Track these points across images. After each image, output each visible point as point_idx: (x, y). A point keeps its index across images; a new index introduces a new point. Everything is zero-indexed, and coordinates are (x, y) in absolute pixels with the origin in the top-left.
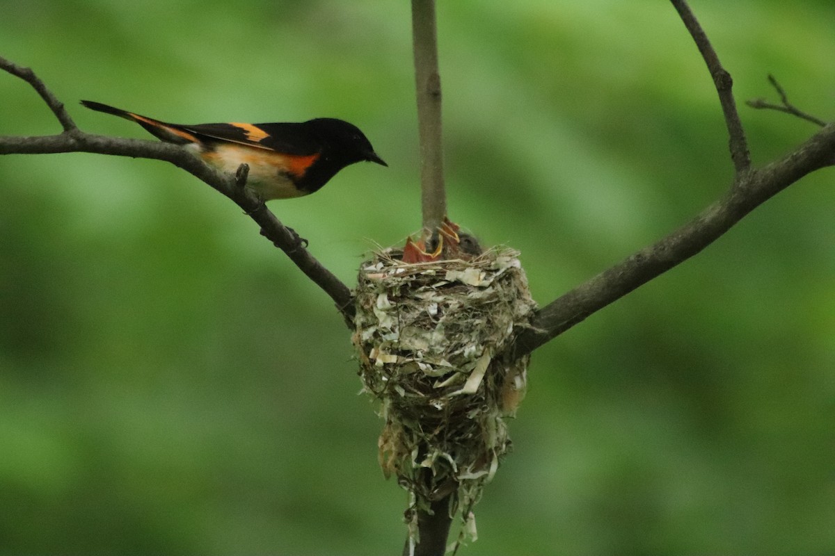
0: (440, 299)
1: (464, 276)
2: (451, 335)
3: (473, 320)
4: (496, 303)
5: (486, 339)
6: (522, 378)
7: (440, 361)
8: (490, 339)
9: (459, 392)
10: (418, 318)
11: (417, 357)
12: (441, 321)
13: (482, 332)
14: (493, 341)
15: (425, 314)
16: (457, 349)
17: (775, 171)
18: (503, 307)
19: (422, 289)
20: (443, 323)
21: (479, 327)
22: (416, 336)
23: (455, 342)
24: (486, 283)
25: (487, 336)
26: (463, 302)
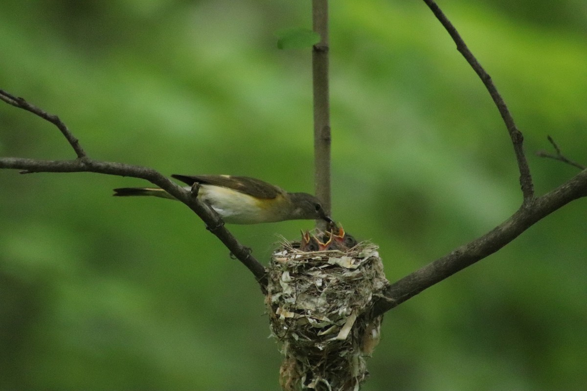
0: (324, 276)
1: (341, 261)
2: (330, 300)
3: (345, 291)
4: (361, 280)
5: (353, 304)
6: (377, 331)
7: (323, 317)
8: (356, 304)
9: (334, 339)
10: (309, 288)
11: (307, 314)
12: (324, 291)
13: (351, 299)
14: (358, 305)
15: (314, 286)
16: (334, 310)
17: (550, 199)
18: (366, 283)
19: (312, 269)
20: (325, 292)
21: (349, 296)
22: (307, 300)
23: (333, 305)
24: (355, 266)
25: (354, 302)
26: (339, 278)
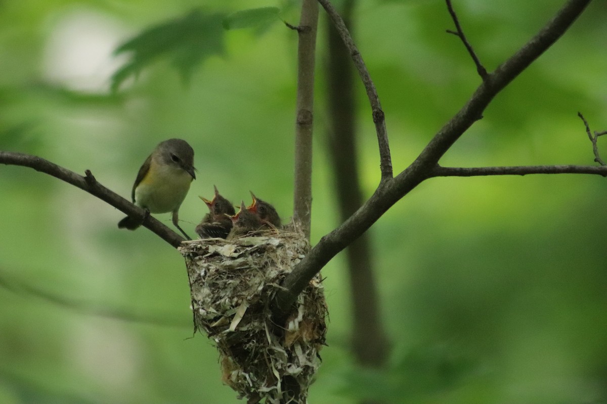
0: (206, 265)
1: (222, 249)
2: (214, 290)
3: (227, 280)
4: (247, 269)
5: (239, 294)
7: (210, 308)
8: (241, 294)
9: (228, 331)
10: (197, 277)
11: (199, 305)
13: (235, 289)
14: (244, 295)
15: (199, 275)
16: (218, 301)
18: (254, 272)
19: (197, 258)
20: (206, 282)
21: (231, 285)
22: (198, 290)
23: (216, 295)
24: (236, 255)
25: (239, 292)
26: (218, 267)
